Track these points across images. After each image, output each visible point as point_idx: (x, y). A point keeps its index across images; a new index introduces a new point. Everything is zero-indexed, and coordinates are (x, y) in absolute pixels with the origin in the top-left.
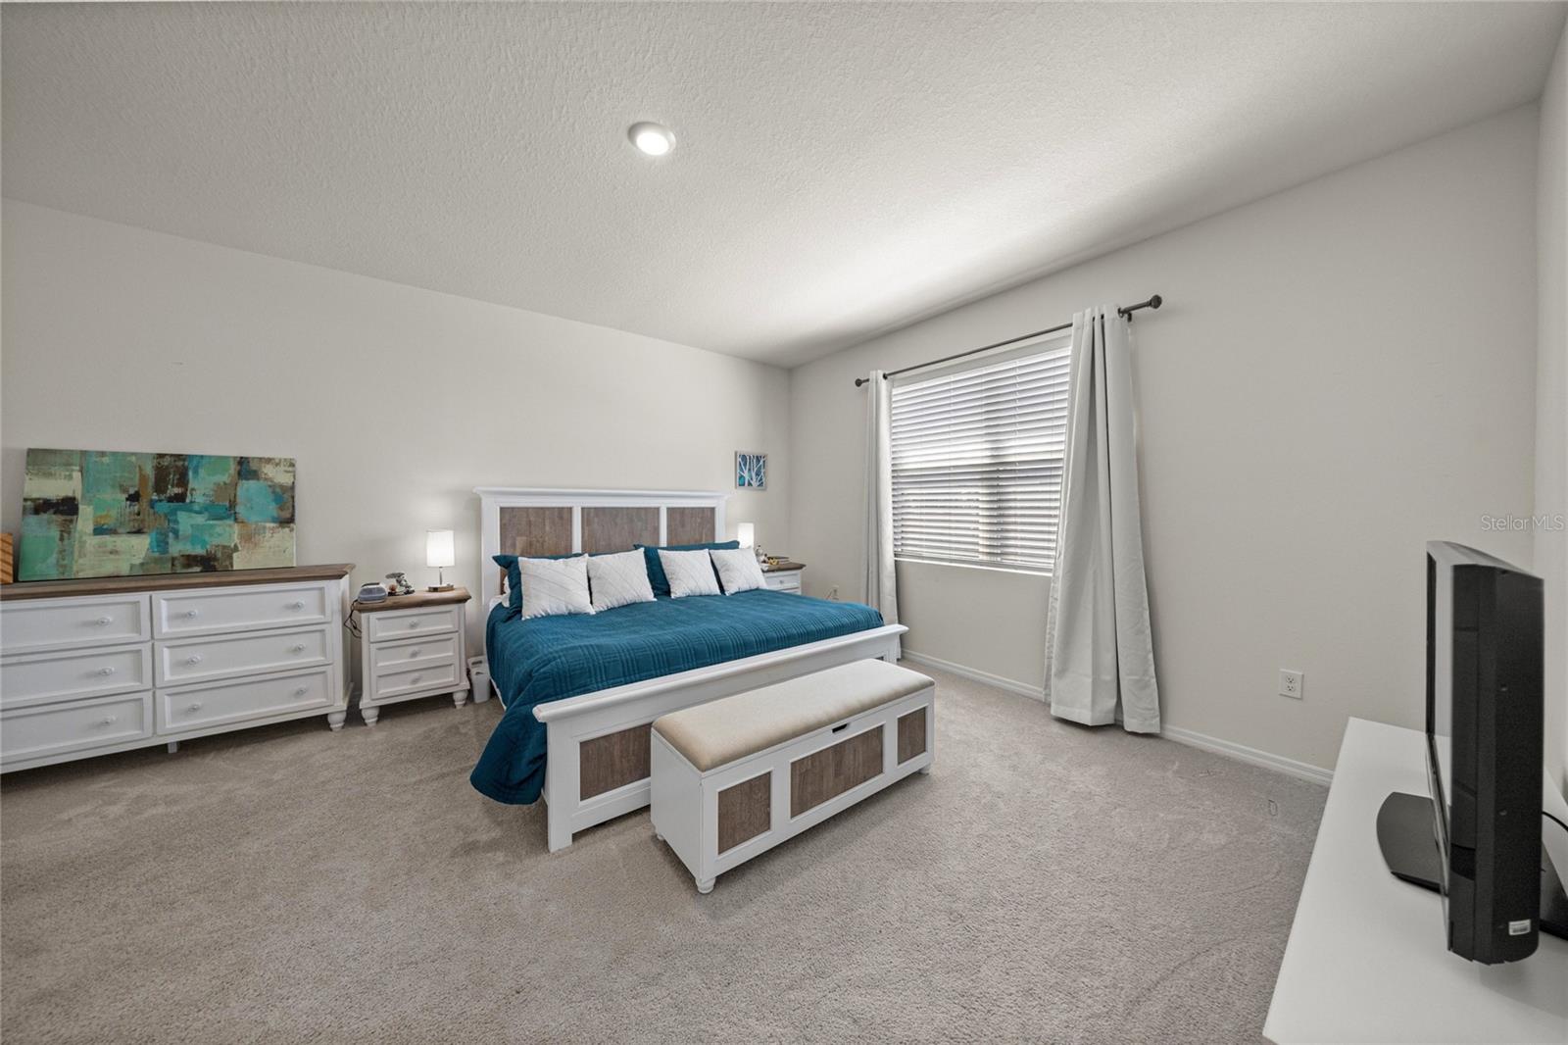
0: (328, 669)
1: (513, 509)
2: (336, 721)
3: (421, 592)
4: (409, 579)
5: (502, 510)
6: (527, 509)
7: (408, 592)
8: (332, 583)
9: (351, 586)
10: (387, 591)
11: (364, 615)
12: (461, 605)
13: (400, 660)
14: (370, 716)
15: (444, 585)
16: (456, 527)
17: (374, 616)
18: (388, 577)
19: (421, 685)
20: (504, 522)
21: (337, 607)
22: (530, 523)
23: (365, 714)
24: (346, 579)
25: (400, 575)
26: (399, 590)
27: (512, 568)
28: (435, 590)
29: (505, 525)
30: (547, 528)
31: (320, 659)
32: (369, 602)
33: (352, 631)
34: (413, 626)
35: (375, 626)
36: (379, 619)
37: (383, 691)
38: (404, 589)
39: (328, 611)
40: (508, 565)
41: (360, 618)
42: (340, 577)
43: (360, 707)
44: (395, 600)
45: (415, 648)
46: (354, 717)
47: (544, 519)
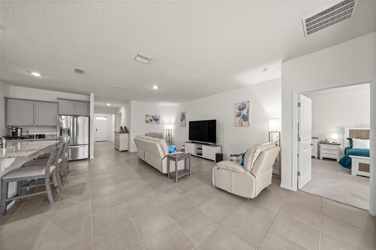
0: (315, 150)
1: (353, 130)
2: (316, 157)
3: (331, 142)
4: (328, 140)
5: (350, 130)
6: (357, 130)
7: (328, 142)
8: (316, 139)
9: (318, 140)
10: (324, 141)
11: (321, 144)
12: (339, 145)
13: (327, 152)
14: (321, 158)
15: (335, 142)
16: (338, 133)
17: (322, 144)
18: (325, 140)
19: (330, 156)
20: (350, 132)
21: (317, 142)
22: (358, 133)
23: (320, 158)
24: (318, 139)
25: (327, 140)
26: (326, 141)
27: (351, 140)
28: (334, 143)
29: (350, 133)
30: (363, 134)
31: (314, 149)
32: (321, 142)
33: (319, 147)
34: (329, 147)
35: (322, 146)
36: (323, 145)
37: (323, 155)
38: (327, 142)
39: (315, 143)
40: (350, 140)
41: (320, 145)
42: (317, 139)
43: (320, 156)
44: (326, 143)
45: (330, 150)
46: (318, 158)
47: (362, 132)
